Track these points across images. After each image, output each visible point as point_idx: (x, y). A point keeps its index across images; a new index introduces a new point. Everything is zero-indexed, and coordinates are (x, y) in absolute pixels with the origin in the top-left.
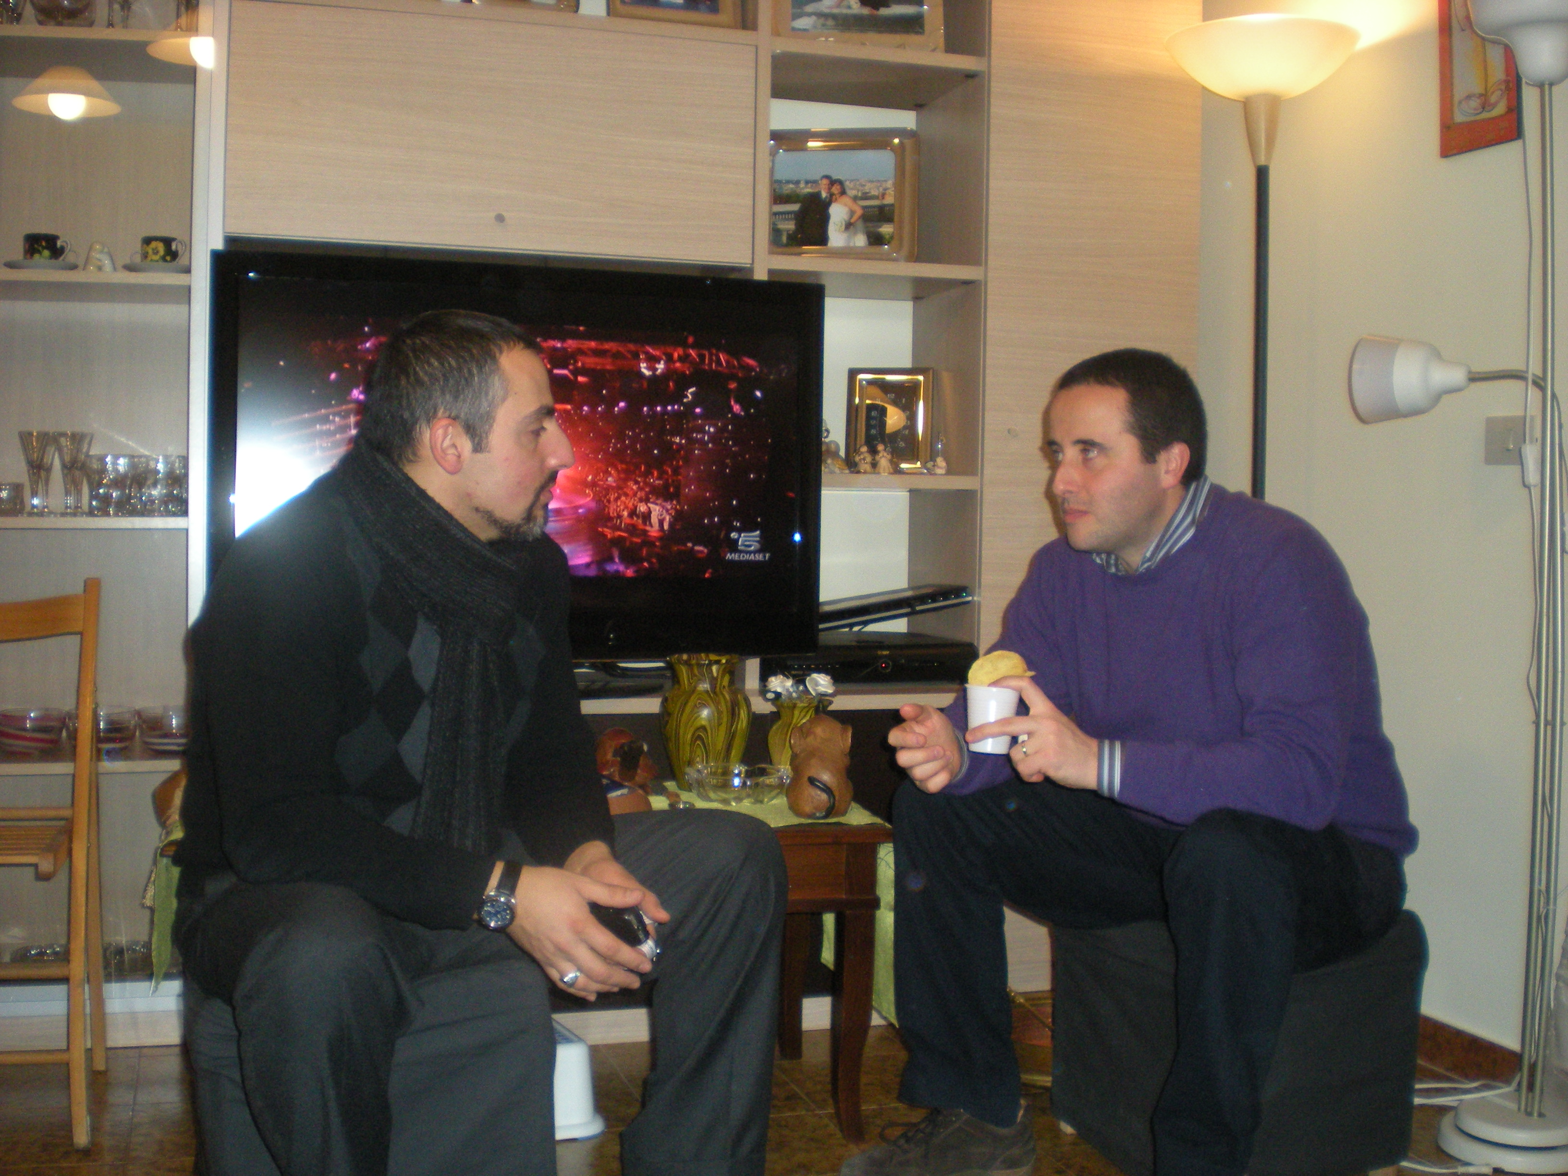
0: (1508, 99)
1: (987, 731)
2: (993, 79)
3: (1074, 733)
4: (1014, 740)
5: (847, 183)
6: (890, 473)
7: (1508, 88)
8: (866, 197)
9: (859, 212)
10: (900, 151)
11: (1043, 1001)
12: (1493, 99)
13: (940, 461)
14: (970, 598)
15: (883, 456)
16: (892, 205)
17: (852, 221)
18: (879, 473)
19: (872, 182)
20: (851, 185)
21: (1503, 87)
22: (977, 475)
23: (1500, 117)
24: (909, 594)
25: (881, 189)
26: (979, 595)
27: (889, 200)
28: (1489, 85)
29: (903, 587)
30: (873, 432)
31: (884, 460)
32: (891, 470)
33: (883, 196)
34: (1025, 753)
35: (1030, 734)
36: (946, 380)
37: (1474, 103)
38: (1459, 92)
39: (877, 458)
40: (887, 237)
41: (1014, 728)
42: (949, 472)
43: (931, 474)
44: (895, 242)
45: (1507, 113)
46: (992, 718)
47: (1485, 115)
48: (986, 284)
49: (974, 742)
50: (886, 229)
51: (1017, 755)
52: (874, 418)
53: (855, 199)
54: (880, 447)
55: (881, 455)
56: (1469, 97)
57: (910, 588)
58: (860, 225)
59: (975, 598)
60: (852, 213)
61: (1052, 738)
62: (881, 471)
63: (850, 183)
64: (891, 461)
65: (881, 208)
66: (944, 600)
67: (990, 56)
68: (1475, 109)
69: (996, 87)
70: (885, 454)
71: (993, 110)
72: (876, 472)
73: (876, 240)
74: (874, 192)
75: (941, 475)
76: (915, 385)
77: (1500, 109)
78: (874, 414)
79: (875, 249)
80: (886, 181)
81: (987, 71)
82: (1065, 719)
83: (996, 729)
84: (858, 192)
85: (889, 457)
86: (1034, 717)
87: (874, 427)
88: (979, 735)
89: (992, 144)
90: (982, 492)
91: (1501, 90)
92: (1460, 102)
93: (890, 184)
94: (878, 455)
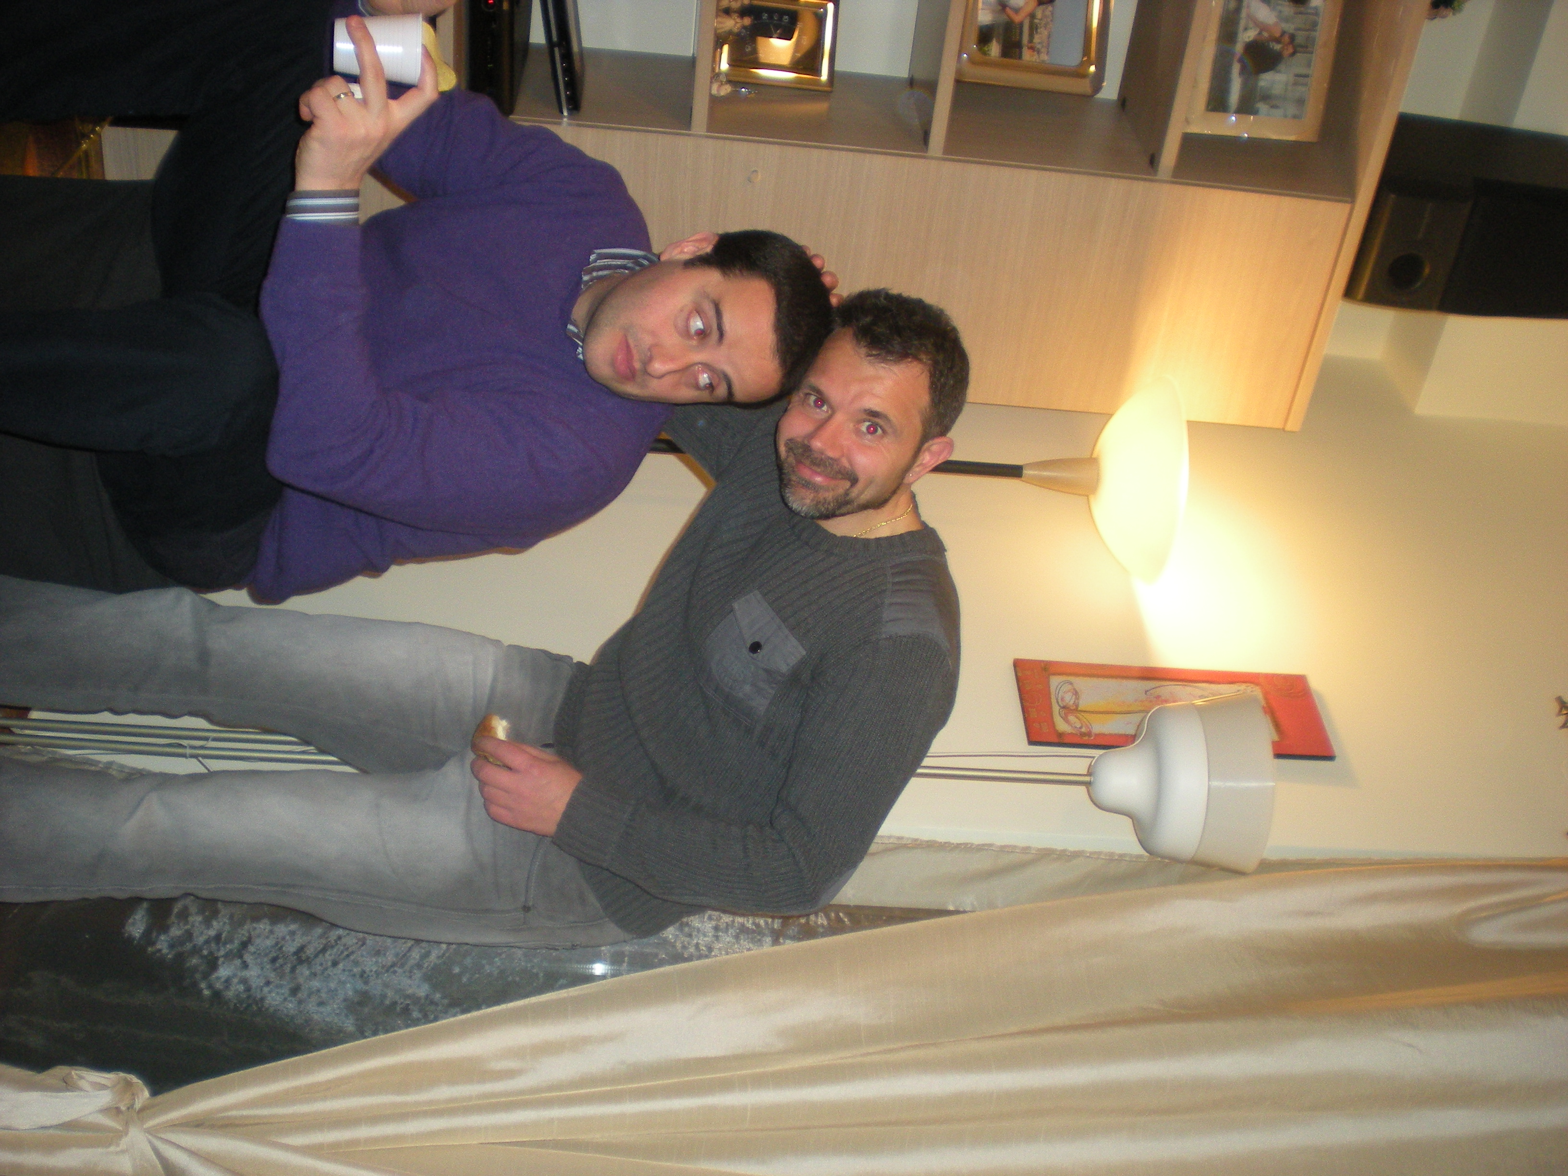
0: (1071, 734)
1: (365, 47)
2: (1147, 184)
3: (369, 158)
4: (352, 79)
5: (1050, 8)
6: (716, 29)
7: (1083, 735)
8: (1033, 29)
9: (1017, 19)
10: (1079, 73)
11: (84, 170)
12: (1071, 718)
13: (726, 90)
14: (565, 114)
15: (737, 23)
16: (1020, 57)
17: (1008, 10)
18: (717, 16)
19: (1049, 37)
20: (1048, 13)
21: (1083, 730)
22: (708, 131)
23: (1053, 725)
24: (575, 48)
25: (1039, 46)
26: (570, 125)
27: (1027, 56)
28: (1085, 715)
29: (583, 42)
30: (765, 16)
31: (732, 24)
32: (719, 31)
33: (1032, 48)
34: (339, 97)
35: (364, 102)
36: (819, 107)
37: (1069, 699)
38: (1081, 683)
39: (735, 16)
40: (986, 49)
41: (370, 78)
42: (714, 101)
43: (712, 78)
44: (978, 57)
45: (1056, 731)
46: (380, 49)
47: (1056, 709)
48: (924, 157)
49: (348, 27)
50: (995, 49)
51: (335, 86)
52: (780, 19)
53: (1032, 16)
54: (747, 21)
55: (738, 20)
56: (1076, 693)
57: (581, 49)
58: (1003, 18)
59: (565, 120)
60: (1017, 11)
61: (362, 132)
62: (720, 19)
63: (1050, 11)
64: (730, 32)
65: (1018, 45)
66: (565, 82)
67: (1173, 183)
68: (1062, 699)
69: (1139, 187)
70: (738, 25)
71: (1113, 182)
72: (719, 13)
73: (985, 36)
74: (1037, 39)
75: (710, 90)
76: (817, 71)
77: (1062, 726)
78: (786, 18)
79: (973, 36)
80: (1048, 53)
81: (1157, 178)
82: (385, 145)
83: (367, 58)
84: (1039, 19)
85: (736, 30)
86: (386, 107)
87: (771, 17)
88: (358, 34)
89: (1077, 178)
90: (689, 135)
91: (1081, 728)
92: (1071, 684)
93: (1044, 57)
94: (738, 17)
